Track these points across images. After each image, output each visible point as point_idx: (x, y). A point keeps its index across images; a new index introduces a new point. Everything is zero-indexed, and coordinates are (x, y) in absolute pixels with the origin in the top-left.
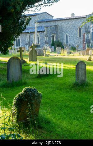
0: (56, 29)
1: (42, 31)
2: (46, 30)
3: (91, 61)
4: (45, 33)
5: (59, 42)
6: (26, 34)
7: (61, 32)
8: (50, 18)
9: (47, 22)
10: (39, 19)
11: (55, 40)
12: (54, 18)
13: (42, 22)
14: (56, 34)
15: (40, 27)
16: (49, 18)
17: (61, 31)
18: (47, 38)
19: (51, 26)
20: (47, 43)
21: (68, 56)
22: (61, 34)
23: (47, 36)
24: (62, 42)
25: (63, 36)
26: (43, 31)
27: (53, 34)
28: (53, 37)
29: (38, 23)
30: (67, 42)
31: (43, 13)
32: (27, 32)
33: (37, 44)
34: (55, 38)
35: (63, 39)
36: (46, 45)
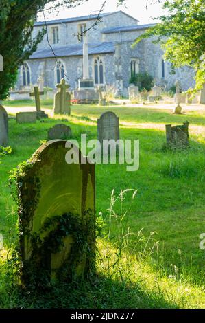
0: (139, 47)
1: (108, 53)
2: (117, 50)
3: (180, 113)
4: (116, 55)
5: (145, 74)
6: (77, 58)
7: (150, 54)
8: (130, 24)
9: (121, 32)
10: (106, 27)
11: (137, 71)
12: (139, 24)
13: (112, 33)
14: (141, 57)
15: (106, 43)
16: (128, 24)
17: (151, 52)
18: (121, 66)
19: (129, 42)
20: (120, 78)
21: (144, 104)
22: (151, 59)
23: (120, 64)
24: (152, 75)
25: (155, 62)
26: (112, 53)
27: (134, 58)
28: (133, 64)
29: (104, 36)
30: (163, 76)
31: (116, 13)
32: (78, 54)
33: (87, 79)
34: (137, 66)
35: (155, 69)
36: (118, 81)
